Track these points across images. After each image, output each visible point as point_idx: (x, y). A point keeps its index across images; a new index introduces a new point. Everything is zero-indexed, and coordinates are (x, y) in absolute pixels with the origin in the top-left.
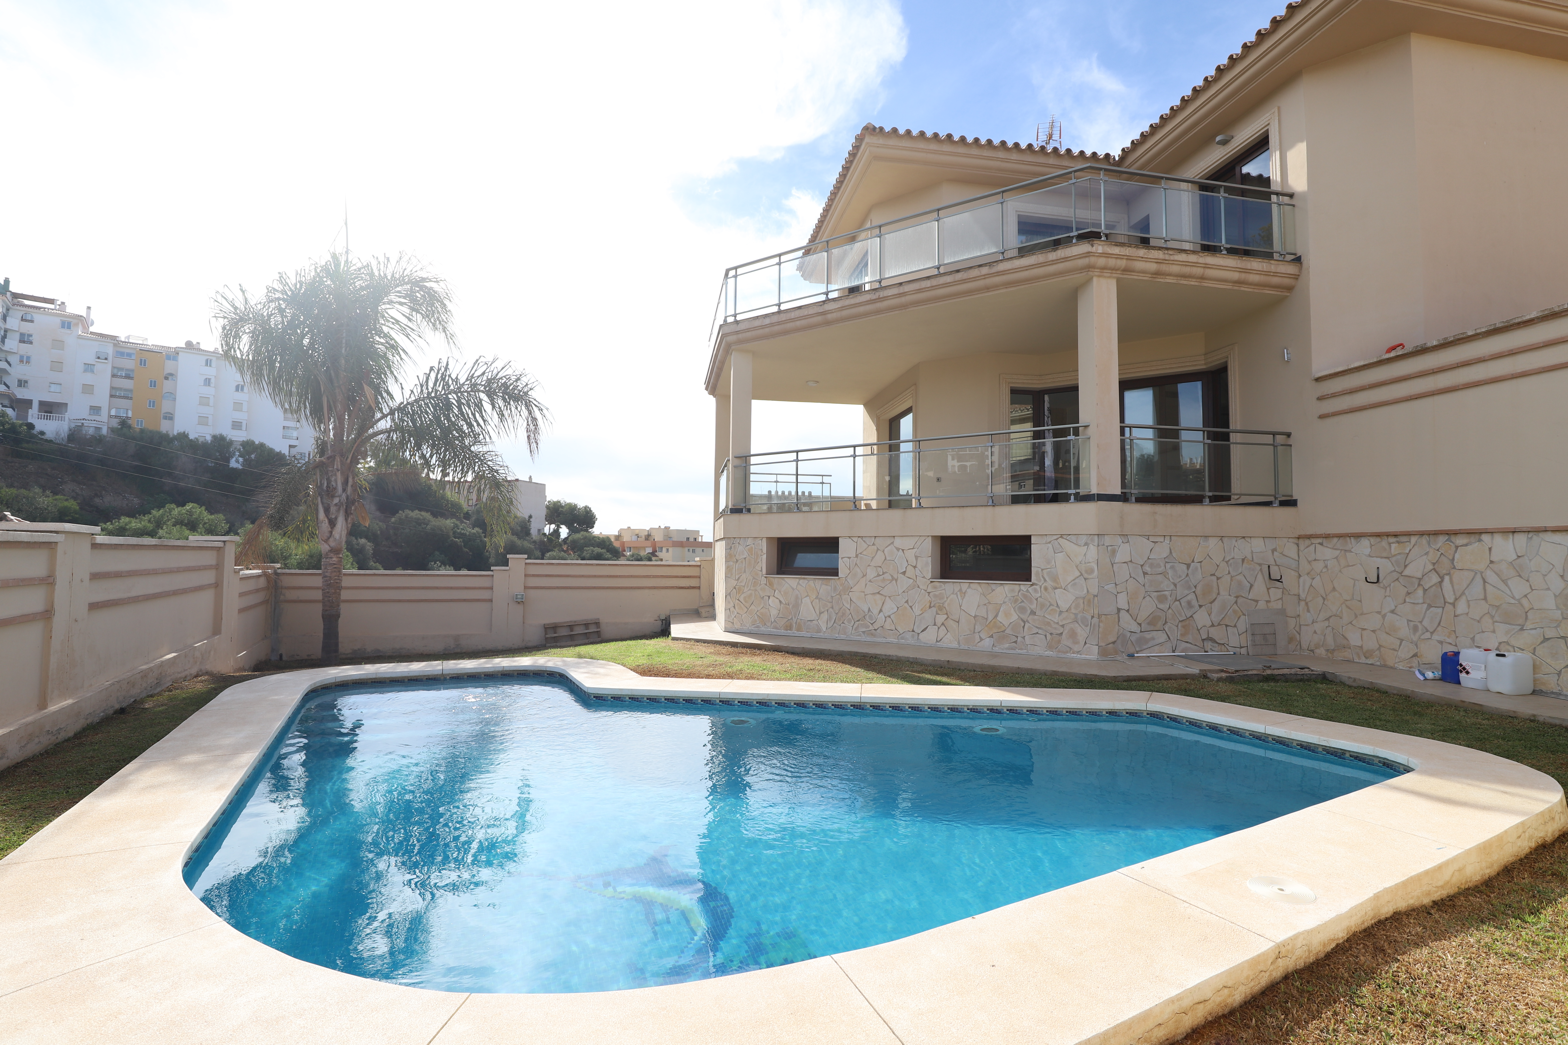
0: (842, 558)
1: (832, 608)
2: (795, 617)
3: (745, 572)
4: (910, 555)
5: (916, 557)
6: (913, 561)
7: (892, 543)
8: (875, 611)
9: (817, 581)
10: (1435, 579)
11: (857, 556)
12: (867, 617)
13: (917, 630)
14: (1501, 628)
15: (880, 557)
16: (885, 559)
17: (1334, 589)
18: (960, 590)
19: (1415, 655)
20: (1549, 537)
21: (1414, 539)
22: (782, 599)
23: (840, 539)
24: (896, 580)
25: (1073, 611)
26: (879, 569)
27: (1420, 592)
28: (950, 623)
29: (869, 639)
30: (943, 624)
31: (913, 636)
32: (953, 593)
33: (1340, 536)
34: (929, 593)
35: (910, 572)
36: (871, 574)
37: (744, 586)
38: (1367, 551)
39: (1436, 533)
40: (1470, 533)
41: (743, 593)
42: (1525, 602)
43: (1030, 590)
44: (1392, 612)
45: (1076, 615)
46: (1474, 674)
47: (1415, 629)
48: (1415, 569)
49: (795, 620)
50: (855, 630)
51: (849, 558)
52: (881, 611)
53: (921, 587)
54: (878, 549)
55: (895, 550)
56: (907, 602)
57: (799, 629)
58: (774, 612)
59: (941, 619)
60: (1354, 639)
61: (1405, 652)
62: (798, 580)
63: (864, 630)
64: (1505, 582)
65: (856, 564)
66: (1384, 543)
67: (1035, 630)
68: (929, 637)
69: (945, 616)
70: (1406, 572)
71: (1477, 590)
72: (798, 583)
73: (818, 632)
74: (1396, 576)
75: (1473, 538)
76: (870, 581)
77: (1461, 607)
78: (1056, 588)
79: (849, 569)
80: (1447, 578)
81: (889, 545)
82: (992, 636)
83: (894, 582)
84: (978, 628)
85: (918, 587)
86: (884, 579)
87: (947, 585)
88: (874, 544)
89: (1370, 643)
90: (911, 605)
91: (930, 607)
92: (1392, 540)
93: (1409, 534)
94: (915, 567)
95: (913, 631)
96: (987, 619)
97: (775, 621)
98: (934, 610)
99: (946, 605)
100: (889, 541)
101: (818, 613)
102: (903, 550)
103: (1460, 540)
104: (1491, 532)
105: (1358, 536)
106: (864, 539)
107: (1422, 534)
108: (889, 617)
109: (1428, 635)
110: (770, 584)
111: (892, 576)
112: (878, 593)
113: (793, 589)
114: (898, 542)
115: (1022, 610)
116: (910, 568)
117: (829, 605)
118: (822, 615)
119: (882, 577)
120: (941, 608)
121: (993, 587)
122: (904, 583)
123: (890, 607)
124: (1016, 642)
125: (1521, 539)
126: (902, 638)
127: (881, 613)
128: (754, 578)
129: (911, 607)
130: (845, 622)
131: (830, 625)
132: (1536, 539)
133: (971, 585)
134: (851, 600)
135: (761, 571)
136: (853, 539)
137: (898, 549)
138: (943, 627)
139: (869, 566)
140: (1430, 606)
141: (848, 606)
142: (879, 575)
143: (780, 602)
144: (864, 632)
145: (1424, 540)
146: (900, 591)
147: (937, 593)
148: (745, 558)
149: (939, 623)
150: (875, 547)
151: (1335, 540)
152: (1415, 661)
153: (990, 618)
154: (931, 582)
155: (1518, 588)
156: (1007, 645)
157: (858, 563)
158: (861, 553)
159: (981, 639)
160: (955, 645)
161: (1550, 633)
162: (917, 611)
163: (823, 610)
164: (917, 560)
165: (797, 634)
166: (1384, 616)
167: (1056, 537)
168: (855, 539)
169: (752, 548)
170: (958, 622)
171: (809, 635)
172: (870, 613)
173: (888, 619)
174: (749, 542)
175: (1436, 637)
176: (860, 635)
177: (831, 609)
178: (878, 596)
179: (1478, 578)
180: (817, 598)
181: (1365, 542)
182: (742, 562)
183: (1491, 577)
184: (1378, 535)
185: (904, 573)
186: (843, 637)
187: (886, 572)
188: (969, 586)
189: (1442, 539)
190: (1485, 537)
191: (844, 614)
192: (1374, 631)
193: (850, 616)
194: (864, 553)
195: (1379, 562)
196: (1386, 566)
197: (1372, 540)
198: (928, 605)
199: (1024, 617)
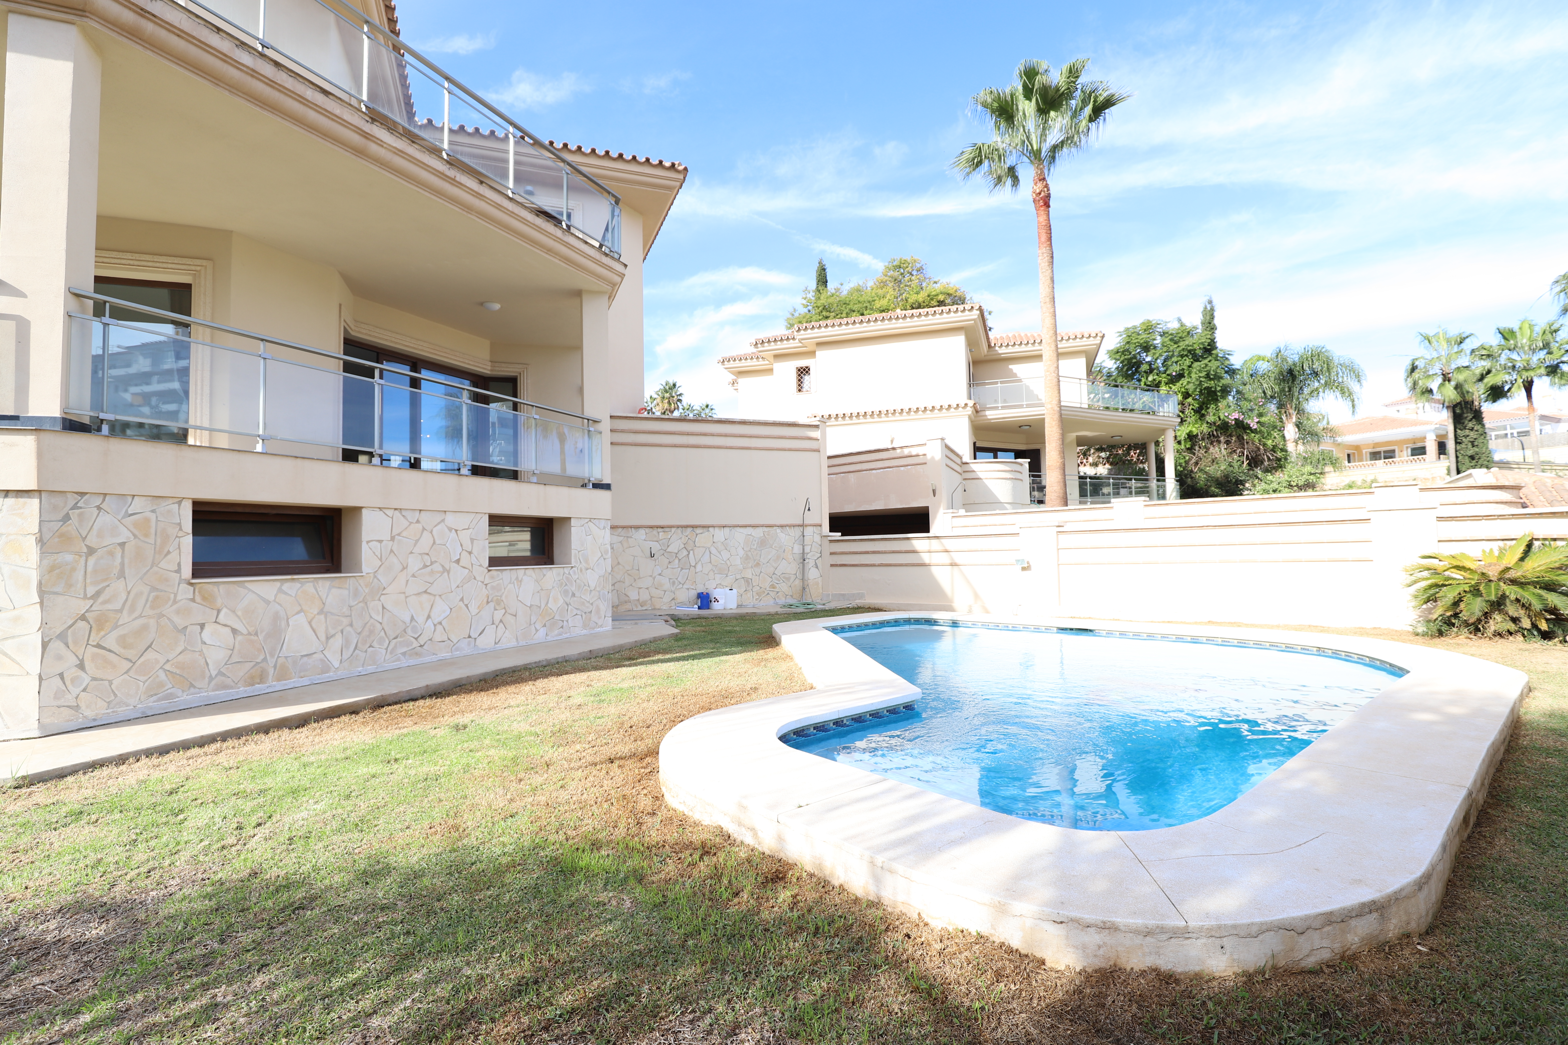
0: (368, 542)
1: (351, 625)
2: (272, 656)
3: (122, 575)
4: (465, 536)
5: (472, 540)
6: (468, 545)
7: (443, 521)
8: (421, 619)
9: (320, 582)
10: (685, 553)
11: (393, 539)
12: (409, 631)
13: (473, 635)
14: (718, 576)
15: (426, 541)
16: (434, 543)
17: (619, 563)
18: (517, 578)
19: (673, 599)
20: (738, 529)
21: (673, 530)
22: (238, 626)
23: (364, 511)
24: (448, 572)
25: (598, 589)
26: (426, 557)
27: (677, 561)
28: (509, 619)
29: (412, 662)
30: (501, 621)
31: (469, 644)
32: (510, 583)
33: (623, 527)
34: (486, 585)
35: (465, 560)
36: (414, 564)
37: (121, 611)
38: (644, 537)
39: (687, 527)
40: (704, 527)
41: (116, 627)
42: (728, 562)
43: (571, 572)
44: (660, 575)
45: (599, 592)
46: (721, 602)
47: (674, 583)
48: (673, 548)
49: (271, 662)
50: (391, 653)
51: (380, 541)
52: (429, 617)
53: (478, 578)
54: (424, 529)
55: (446, 530)
56: (462, 600)
57: (282, 675)
58: (216, 657)
59: (499, 615)
60: (633, 595)
61: (667, 599)
62: (278, 584)
63: (404, 649)
64: (720, 553)
65: (392, 551)
66: (655, 532)
67: (575, 612)
68: (486, 642)
69: (503, 611)
70: (669, 550)
71: (706, 558)
72: (280, 590)
73: (323, 672)
74: (662, 552)
75: (705, 530)
76: (413, 576)
77: (699, 568)
78: (587, 569)
79: (381, 559)
80: (691, 552)
81: (439, 523)
82: (545, 626)
83: (446, 574)
84: (533, 619)
85: (475, 578)
86: (432, 572)
87: (504, 573)
88: (418, 522)
89: (645, 596)
90: (466, 602)
91: (488, 602)
92: (660, 530)
93: (671, 527)
94: (470, 553)
95: (470, 637)
96: (540, 607)
97: (220, 673)
98: (492, 605)
99: (503, 598)
100: (439, 517)
101: (323, 638)
102: (456, 531)
103: (698, 531)
104: (713, 527)
105: (637, 527)
106: (404, 513)
107: (678, 527)
108: (440, 623)
109: (681, 586)
110: (204, 598)
111: (443, 566)
112: (425, 592)
113: (268, 602)
114: (450, 519)
115: (566, 592)
116: (465, 554)
117: (346, 621)
118: (331, 641)
119: (429, 569)
120: (498, 602)
121: (544, 571)
122: (459, 574)
123: (441, 610)
124: (562, 627)
125: (727, 530)
126: (457, 650)
127: (430, 620)
128: (154, 589)
129: (467, 606)
130: (375, 644)
131: (346, 655)
132: (734, 530)
133: (527, 571)
134: (383, 608)
135: (178, 571)
136: (387, 511)
137: (450, 529)
138: (501, 625)
139: (411, 553)
140: (682, 569)
141: (380, 619)
142: (425, 566)
143: (234, 631)
144: (404, 654)
145: (679, 530)
146: (454, 586)
147: (494, 584)
148: (122, 545)
149: (497, 622)
150: (420, 526)
151: (620, 530)
152: (673, 602)
153: (543, 607)
154: (489, 571)
155: (725, 555)
156: (556, 632)
157: (394, 549)
158: (399, 535)
159: (537, 630)
160: (513, 643)
161: (738, 577)
162: (474, 609)
163: (332, 632)
164: (472, 543)
165: (279, 686)
166: (654, 578)
167: (587, 520)
168: (390, 513)
169: (147, 520)
170: (515, 616)
171: (306, 681)
172: (414, 623)
173: (439, 627)
174: (137, 505)
175: (685, 586)
176: (398, 660)
177: (349, 629)
178: (425, 596)
179: (707, 552)
180: (321, 612)
181: (642, 531)
182: (111, 554)
183: (714, 551)
184: (651, 527)
185: (458, 561)
186: (370, 669)
187: (436, 562)
188: (525, 573)
189: (689, 530)
190: (710, 529)
191: (371, 632)
192: (647, 588)
193: (382, 634)
194: (404, 534)
195: (652, 544)
196: (656, 547)
197: (647, 530)
198: (485, 600)
199: (567, 600)
